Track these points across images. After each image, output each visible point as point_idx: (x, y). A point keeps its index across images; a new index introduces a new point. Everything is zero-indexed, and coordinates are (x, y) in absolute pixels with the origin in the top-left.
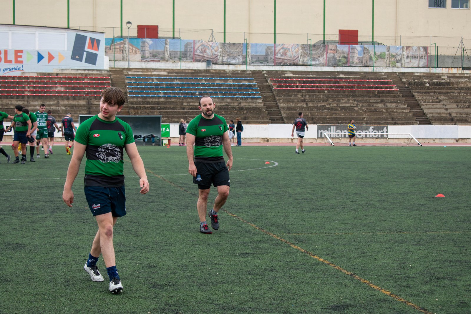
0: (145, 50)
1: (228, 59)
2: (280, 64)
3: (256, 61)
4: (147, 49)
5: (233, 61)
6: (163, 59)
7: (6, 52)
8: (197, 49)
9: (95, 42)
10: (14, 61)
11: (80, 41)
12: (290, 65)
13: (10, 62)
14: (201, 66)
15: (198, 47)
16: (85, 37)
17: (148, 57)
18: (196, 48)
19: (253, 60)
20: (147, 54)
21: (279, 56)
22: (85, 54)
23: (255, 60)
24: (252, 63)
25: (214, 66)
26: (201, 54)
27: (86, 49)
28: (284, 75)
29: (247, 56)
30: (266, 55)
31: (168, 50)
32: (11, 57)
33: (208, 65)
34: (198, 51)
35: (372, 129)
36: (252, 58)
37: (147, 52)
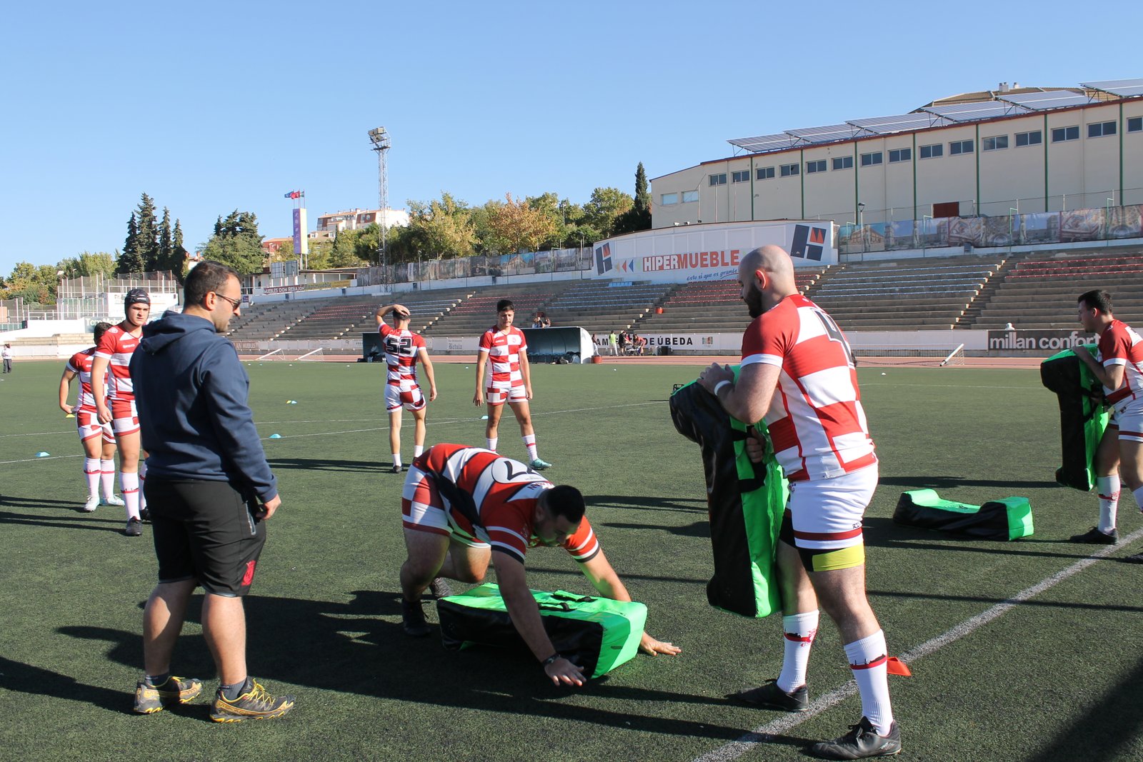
0: (889, 237)
1: (993, 238)
2: (1067, 241)
3: (1034, 238)
4: (891, 234)
5: (1000, 241)
6: (912, 247)
7: (723, 253)
8: (952, 230)
9: (820, 233)
10: (730, 264)
11: (801, 233)
12: (1086, 240)
13: (727, 264)
14: (958, 251)
15: (955, 225)
16: (808, 227)
17: (893, 246)
18: (951, 228)
19: (1030, 237)
20: (892, 242)
21: (1066, 228)
22: (807, 248)
23: (1032, 237)
24: (1028, 241)
25: (976, 249)
26: (958, 235)
27: (808, 242)
28: (1054, 255)
29: (1021, 233)
30: (1047, 230)
31: (917, 234)
32: (728, 259)
33: (967, 250)
34: (954, 232)
35: (1076, 335)
36: (1027, 234)
37: (891, 239)
